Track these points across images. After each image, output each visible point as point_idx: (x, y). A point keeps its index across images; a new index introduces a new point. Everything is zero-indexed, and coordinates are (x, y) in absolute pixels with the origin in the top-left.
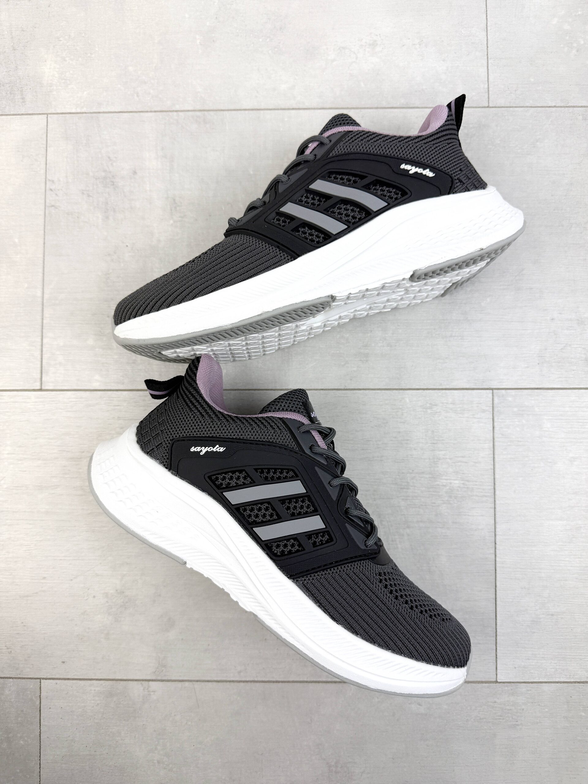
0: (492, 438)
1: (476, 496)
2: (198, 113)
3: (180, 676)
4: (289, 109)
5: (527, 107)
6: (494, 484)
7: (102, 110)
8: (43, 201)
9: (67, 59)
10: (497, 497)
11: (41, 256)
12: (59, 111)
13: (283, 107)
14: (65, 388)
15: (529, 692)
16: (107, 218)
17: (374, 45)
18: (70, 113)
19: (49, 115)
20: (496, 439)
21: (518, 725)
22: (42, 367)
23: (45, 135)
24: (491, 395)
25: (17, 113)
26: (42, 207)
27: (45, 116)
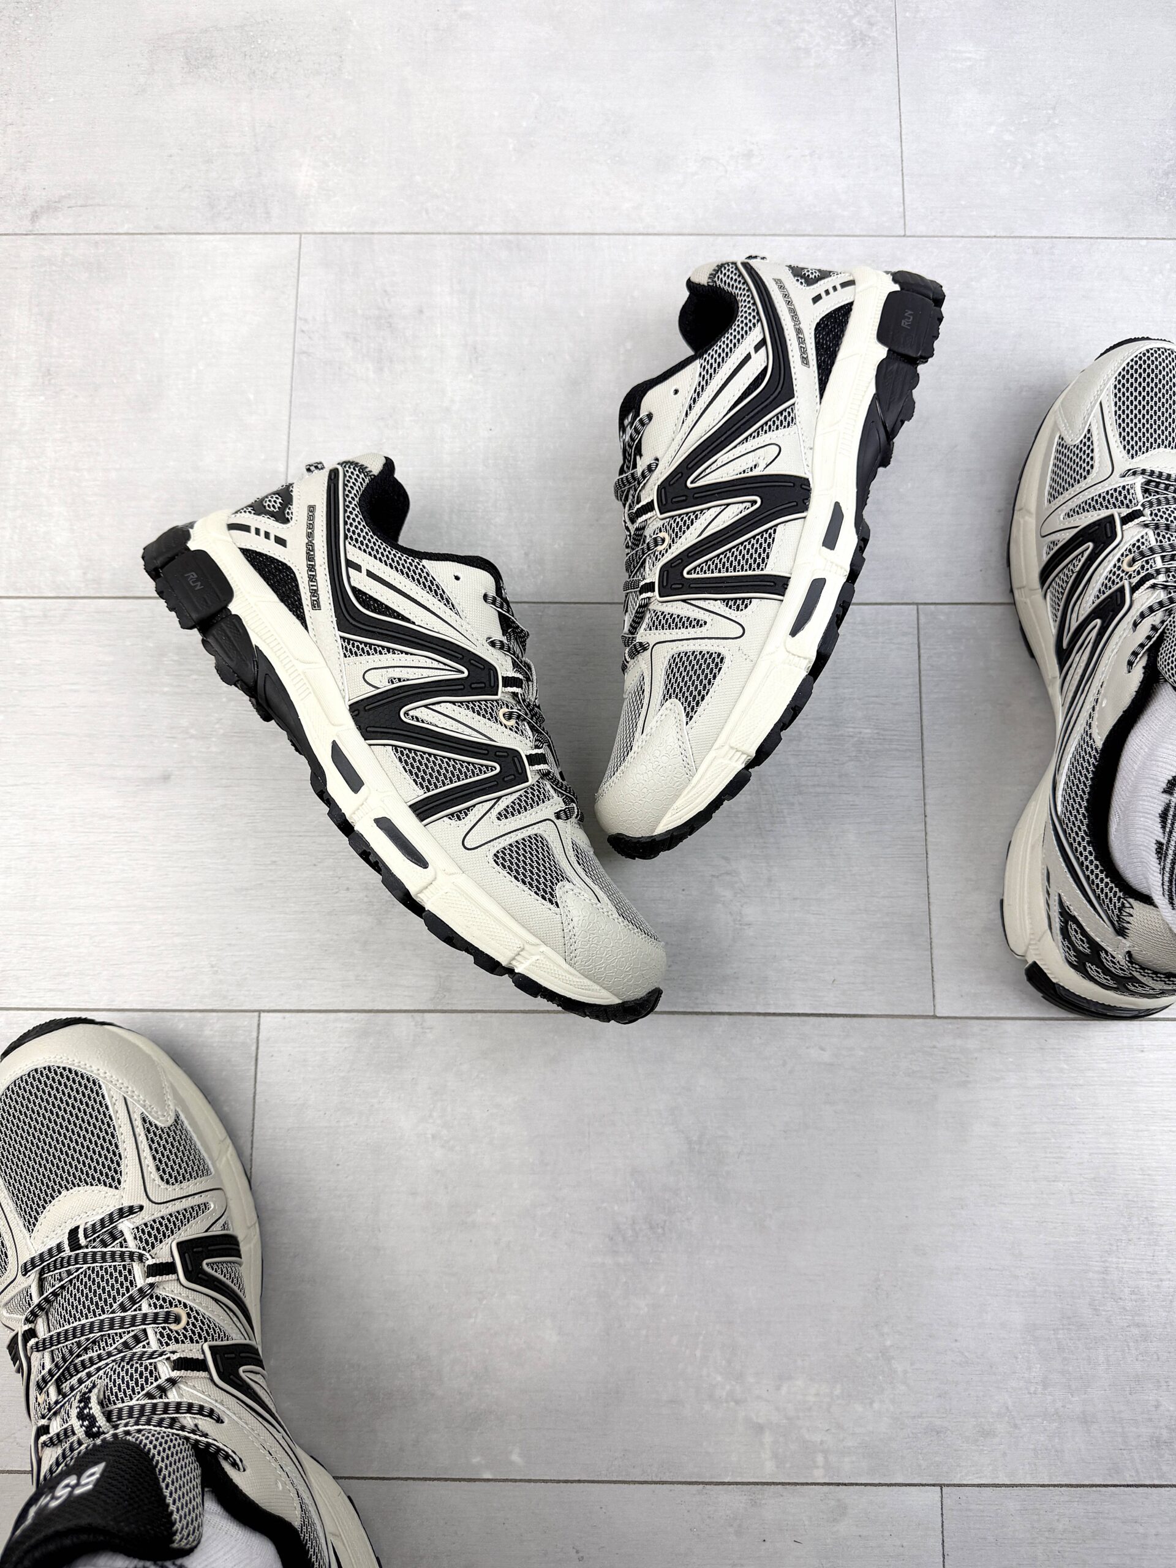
0: (917, 671)
1: (897, 750)
2: (510, 237)
4: (634, 234)
5: (958, 237)
6: (922, 733)
7: (376, 230)
8: (291, 346)
9: (331, 164)
10: (925, 751)
11: (286, 418)
12: (317, 230)
13: (625, 231)
15: (984, 1033)
16: (381, 369)
17: (749, 155)
18: (333, 233)
19: (303, 236)
20: (922, 673)
21: (969, 1082)
23: (297, 260)
24: (915, 612)
25: (259, 232)
26: (290, 354)
27: (298, 236)
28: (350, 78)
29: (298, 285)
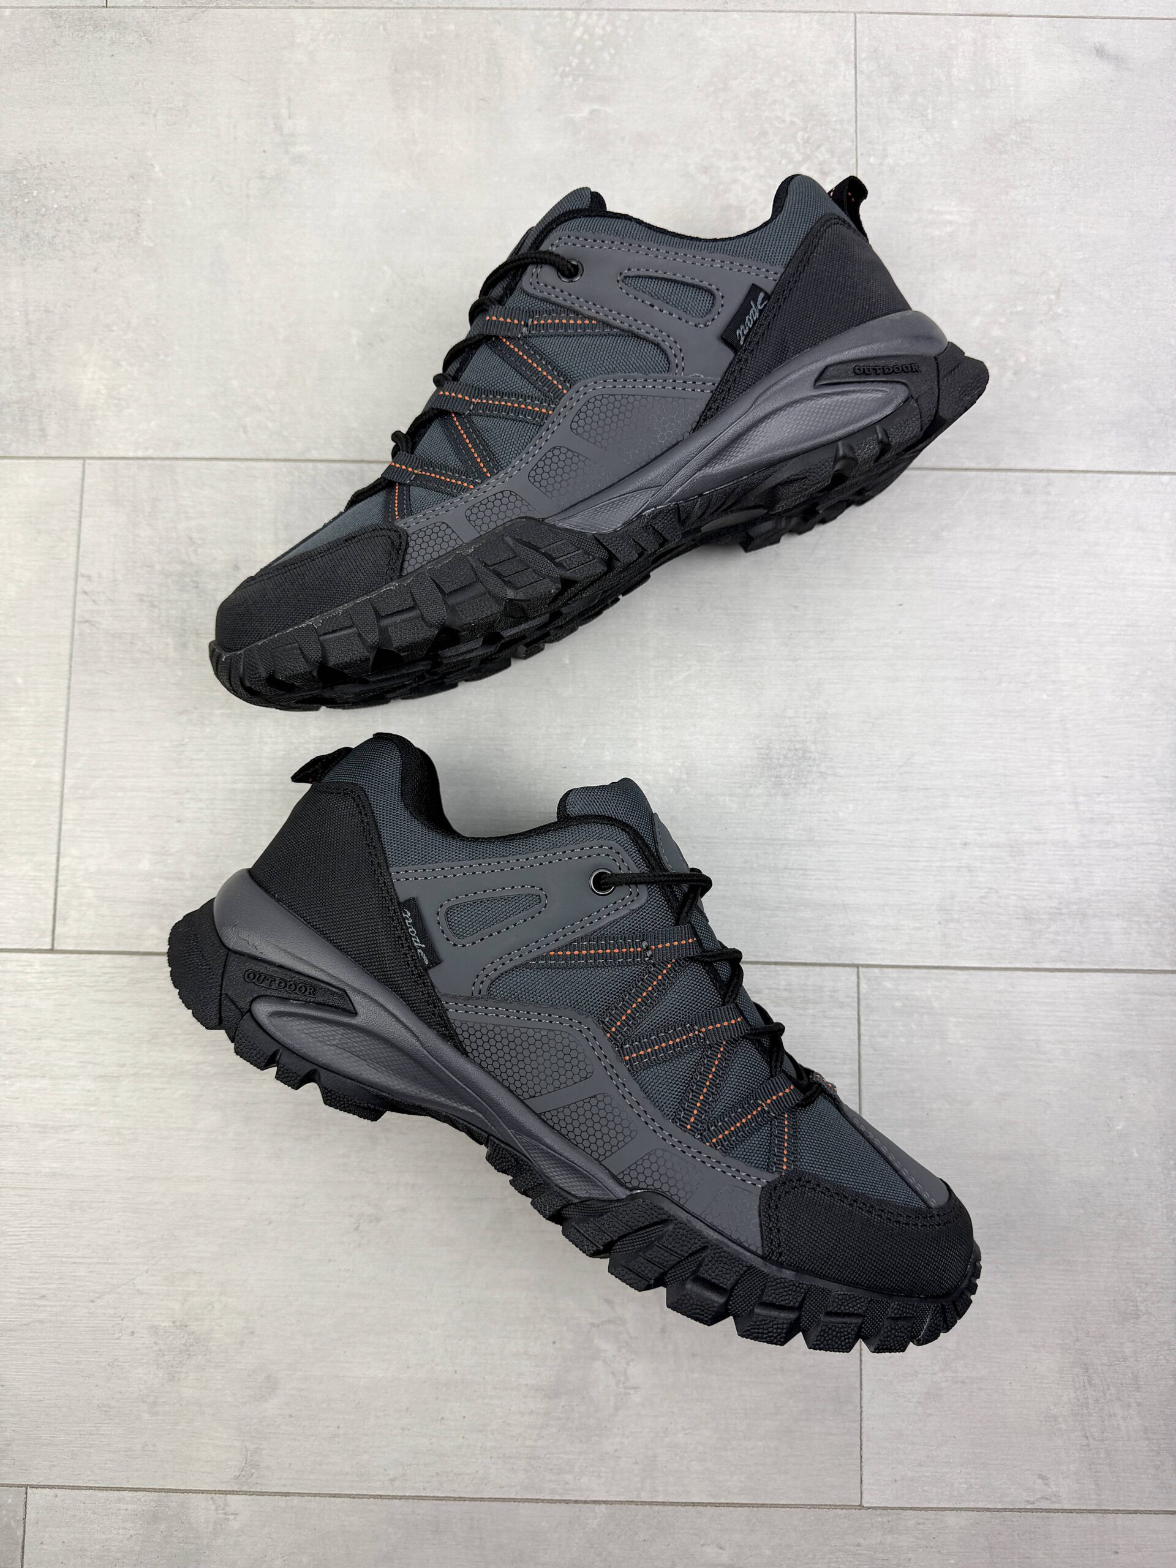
0: (857, 1054)
2: (351, 467)
3: (284, 1485)
7: (180, 454)
8: (69, 612)
9: (123, 363)
11: (63, 709)
12: (105, 454)
14: (97, 949)
15: (921, 1527)
16: (184, 645)
18: (125, 458)
19: (87, 461)
20: (863, 1057)
22: (55, 910)
23: (79, 495)
24: (855, 978)
25: (32, 456)
26: (69, 623)
27: (79, 462)
28: (151, 245)
29: (80, 530)
